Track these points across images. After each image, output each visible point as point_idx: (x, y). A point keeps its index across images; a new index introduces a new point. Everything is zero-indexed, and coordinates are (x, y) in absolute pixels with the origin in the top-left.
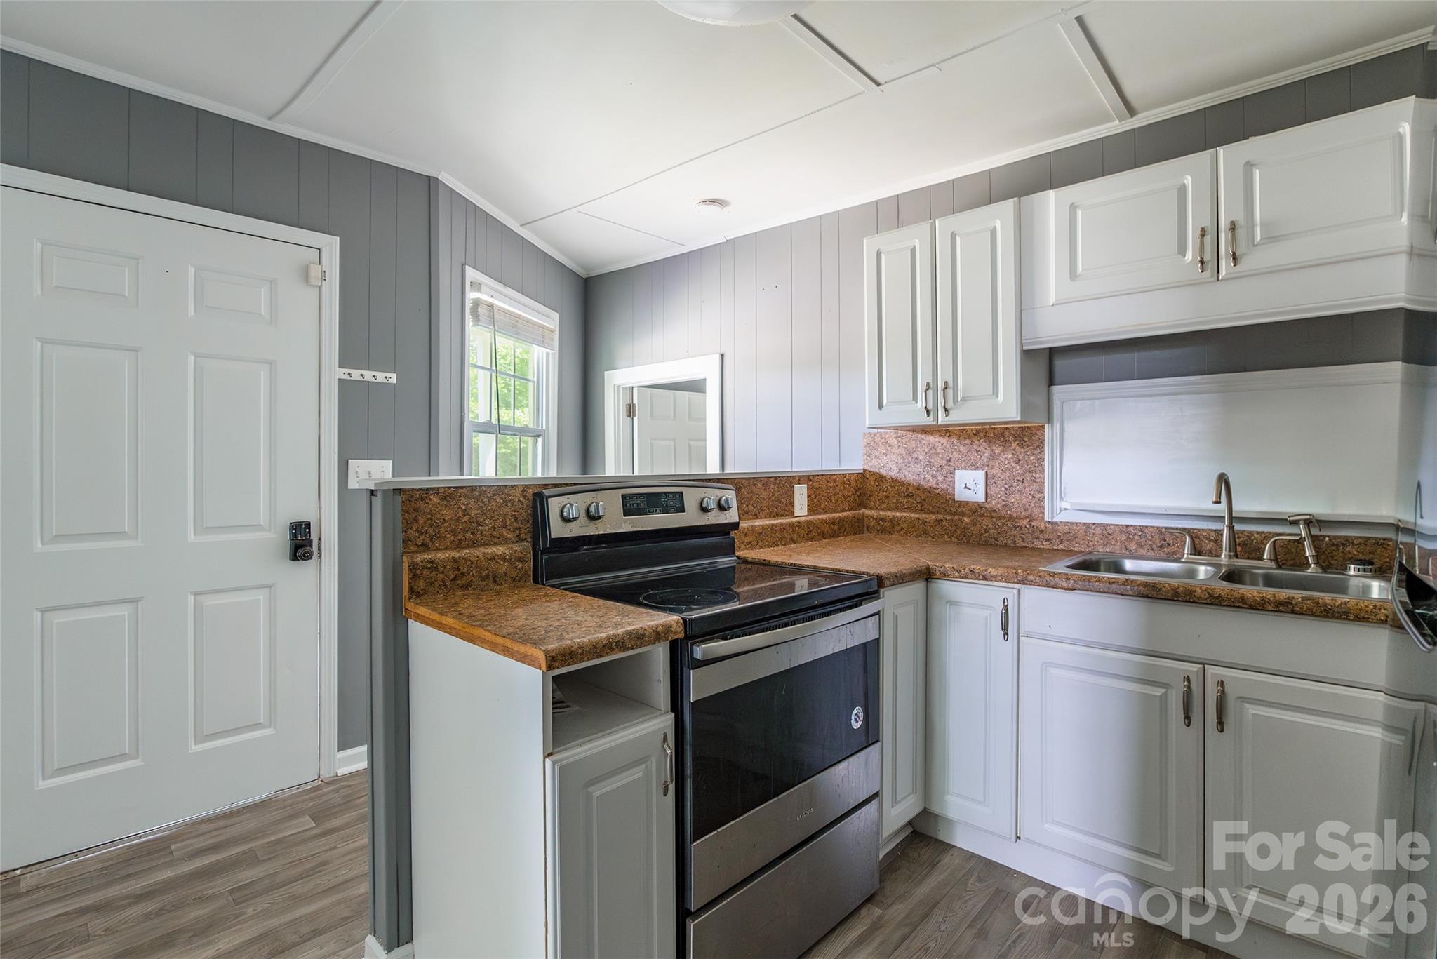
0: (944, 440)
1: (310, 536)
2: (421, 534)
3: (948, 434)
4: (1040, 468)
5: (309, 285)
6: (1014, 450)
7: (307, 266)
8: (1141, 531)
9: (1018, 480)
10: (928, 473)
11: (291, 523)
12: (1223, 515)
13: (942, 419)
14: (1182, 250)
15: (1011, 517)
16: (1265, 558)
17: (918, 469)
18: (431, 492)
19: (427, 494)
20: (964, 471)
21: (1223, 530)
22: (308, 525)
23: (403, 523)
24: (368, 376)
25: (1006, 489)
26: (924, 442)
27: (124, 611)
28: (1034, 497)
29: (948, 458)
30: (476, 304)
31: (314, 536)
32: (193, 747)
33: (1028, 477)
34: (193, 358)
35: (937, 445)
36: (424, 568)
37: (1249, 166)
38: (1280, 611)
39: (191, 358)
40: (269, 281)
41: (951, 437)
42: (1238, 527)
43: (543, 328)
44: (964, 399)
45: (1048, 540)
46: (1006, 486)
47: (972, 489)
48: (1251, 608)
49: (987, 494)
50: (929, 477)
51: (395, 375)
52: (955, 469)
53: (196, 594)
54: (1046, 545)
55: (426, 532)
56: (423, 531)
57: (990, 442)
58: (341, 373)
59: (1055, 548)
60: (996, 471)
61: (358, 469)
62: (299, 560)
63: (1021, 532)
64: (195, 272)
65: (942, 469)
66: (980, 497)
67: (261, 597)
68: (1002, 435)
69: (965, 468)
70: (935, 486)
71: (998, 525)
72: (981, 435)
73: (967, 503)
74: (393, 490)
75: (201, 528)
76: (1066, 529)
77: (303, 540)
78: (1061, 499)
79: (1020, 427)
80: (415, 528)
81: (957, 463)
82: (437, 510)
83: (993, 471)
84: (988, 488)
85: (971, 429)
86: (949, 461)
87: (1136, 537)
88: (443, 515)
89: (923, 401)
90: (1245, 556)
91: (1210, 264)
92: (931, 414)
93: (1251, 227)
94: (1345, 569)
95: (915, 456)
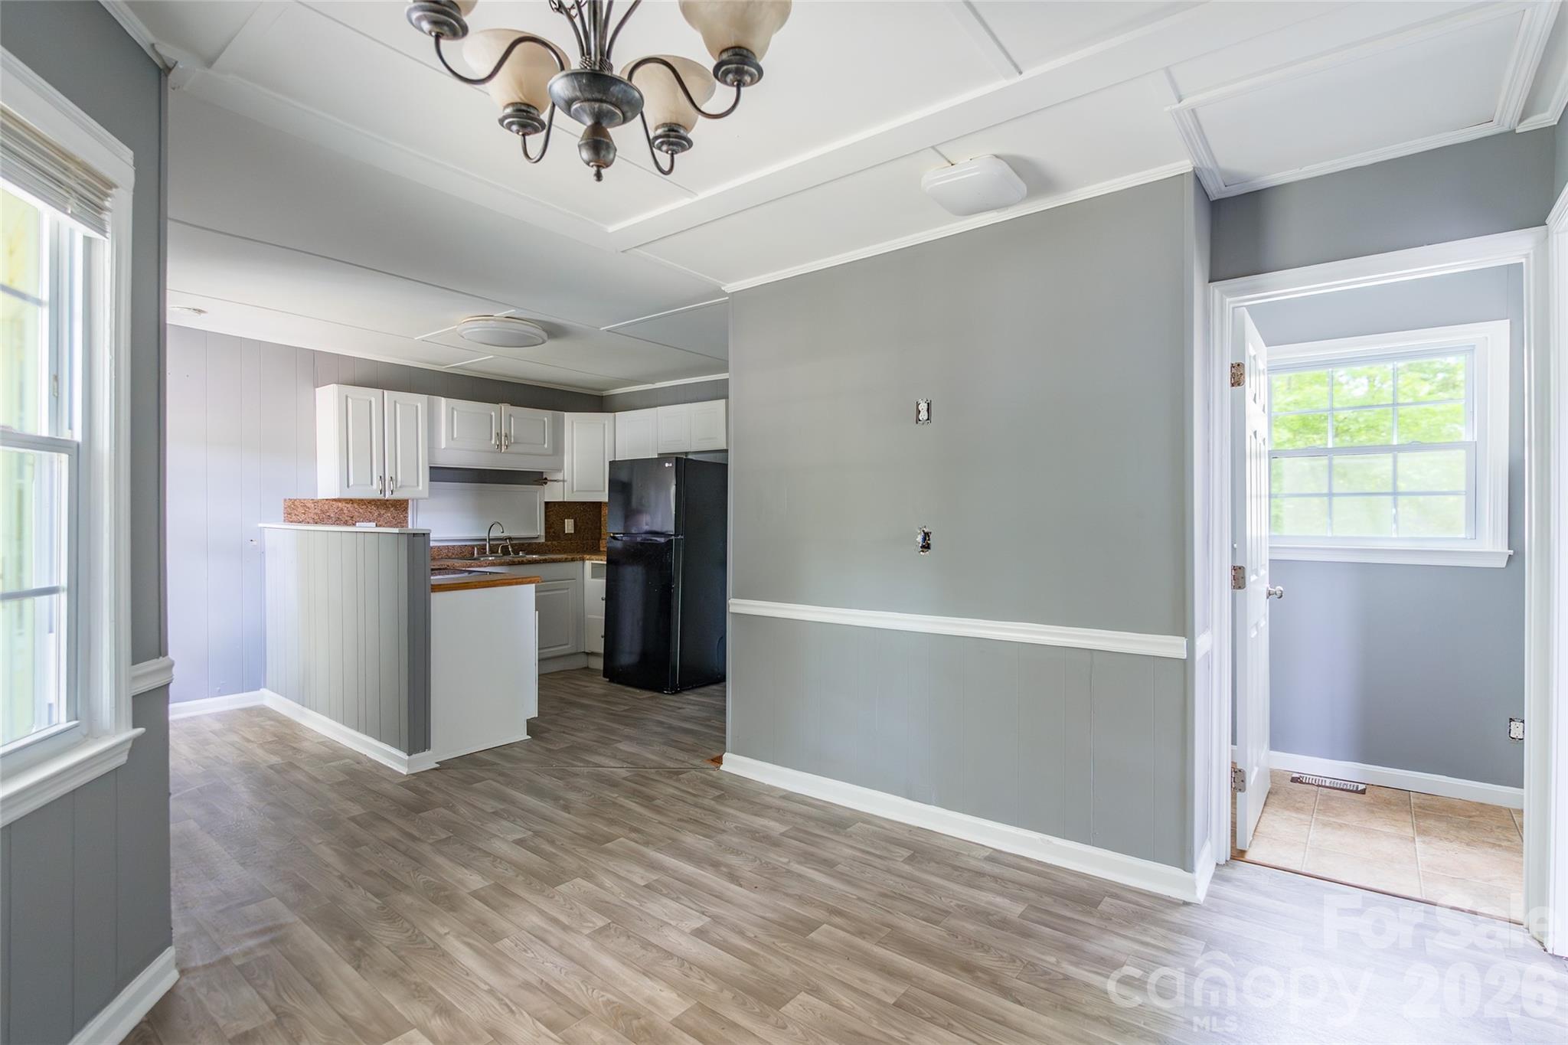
0: (349, 506)
3: (351, 502)
4: (405, 521)
6: (393, 512)
8: (454, 547)
12: (486, 538)
13: (388, 496)
14: (491, 439)
16: (500, 550)
17: (330, 522)
20: (361, 523)
21: (486, 544)
26: (336, 506)
35: (344, 508)
37: (510, 415)
41: (354, 504)
42: (491, 542)
44: (400, 487)
52: (356, 522)
57: (377, 507)
65: (347, 522)
68: (385, 504)
69: (363, 522)
72: (378, 504)
79: (399, 501)
81: (359, 519)
83: (381, 523)
85: (372, 501)
86: (352, 517)
87: (452, 550)
89: (377, 485)
90: (494, 553)
91: (500, 446)
92: (383, 493)
93: (511, 436)
94: (518, 554)
95: (328, 514)
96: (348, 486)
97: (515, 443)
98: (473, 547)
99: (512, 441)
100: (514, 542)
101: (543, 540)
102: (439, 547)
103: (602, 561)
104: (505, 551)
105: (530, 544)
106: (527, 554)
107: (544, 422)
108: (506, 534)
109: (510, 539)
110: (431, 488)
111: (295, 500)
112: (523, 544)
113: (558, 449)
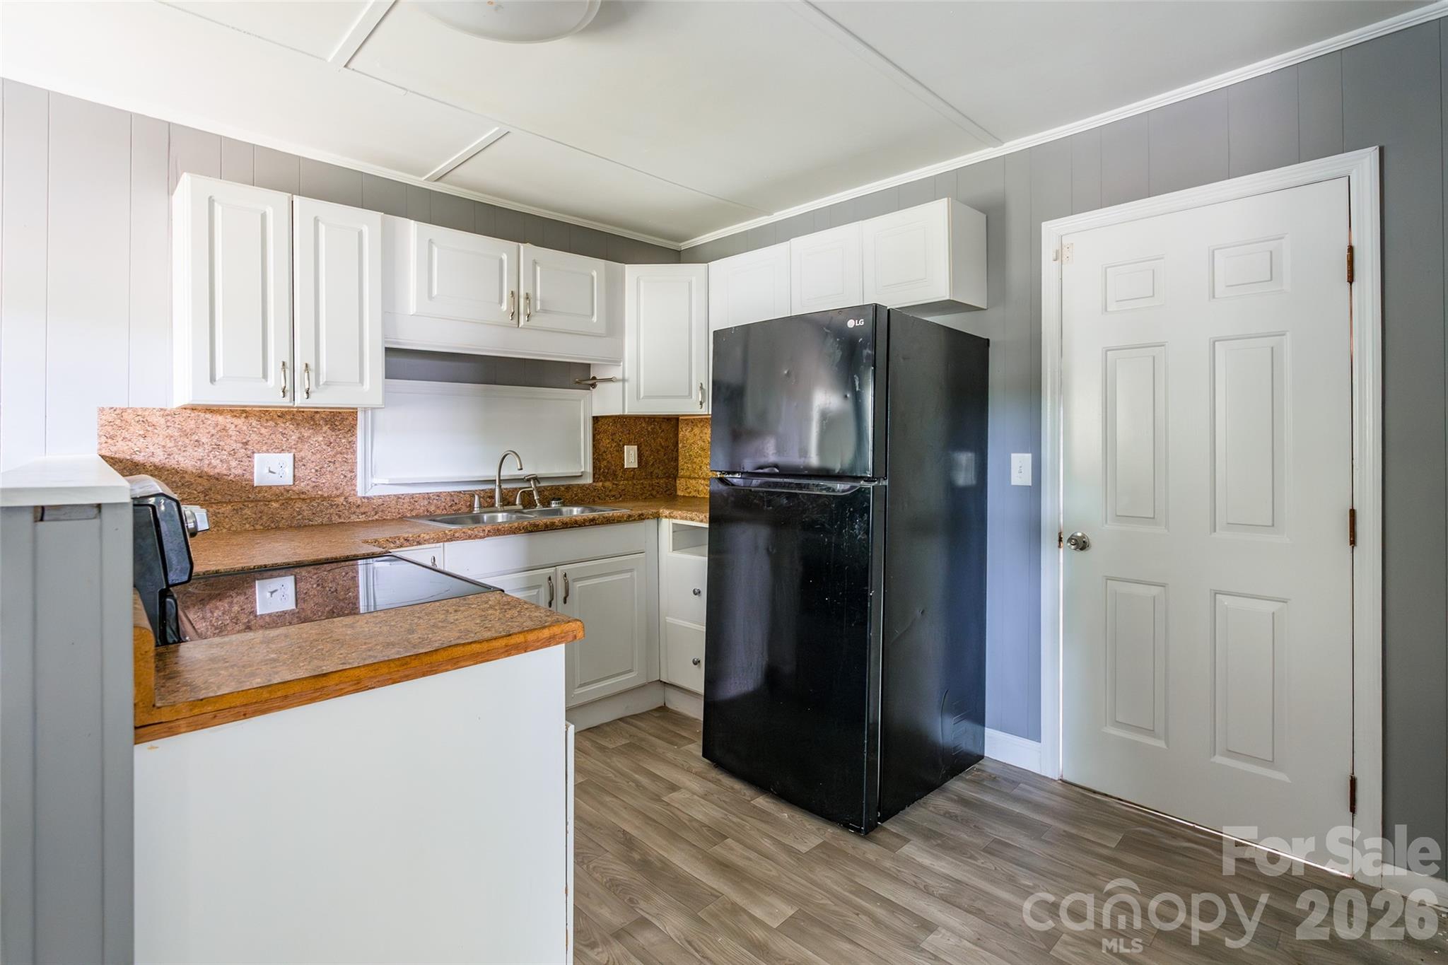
0: (240, 422)
3: (244, 415)
4: (351, 450)
6: (325, 433)
8: (438, 496)
9: (330, 462)
10: (214, 457)
12: (494, 479)
13: (301, 400)
14: (501, 302)
15: (323, 498)
16: (517, 503)
17: (200, 452)
20: (265, 454)
21: (495, 489)
25: (317, 471)
26: (210, 422)
28: (345, 476)
29: (244, 441)
33: (339, 458)
35: (228, 426)
37: (535, 263)
38: (591, 525)
41: (250, 418)
42: (504, 486)
44: (326, 383)
45: (364, 513)
46: (317, 468)
47: (278, 472)
48: (580, 526)
49: (294, 476)
50: (215, 462)
52: (253, 453)
54: (362, 518)
57: (298, 424)
59: (370, 519)
60: (306, 453)
63: (337, 510)
65: (235, 453)
66: (288, 480)
68: (312, 418)
69: (267, 451)
70: (225, 472)
71: (313, 506)
72: (288, 417)
73: (270, 487)
76: (380, 501)
78: (372, 476)
79: (331, 412)
81: (258, 447)
83: (302, 454)
84: (296, 470)
85: (276, 411)
86: (246, 443)
87: (435, 501)
89: (276, 378)
90: (508, 504)
91: (515, 315)
92: (288, 394)
93: (536, 299)
94: (549, 504)
95: (195, 437)
96: (213, 379)
97: (544, 311)
98: (472, 495)
99: (539, 308)
100: (543, 484)
101: (589, 480)
102: (412, 496)
103: (701, 521)
104: (528, 502)
105: (568, 488)
106: (564, 504)
107: (593, 278)
108: (528, 471)
109: (536, 479)
110: (386, 391)
111: (124, 410)
112: (557, 488)
113: (614, 326)
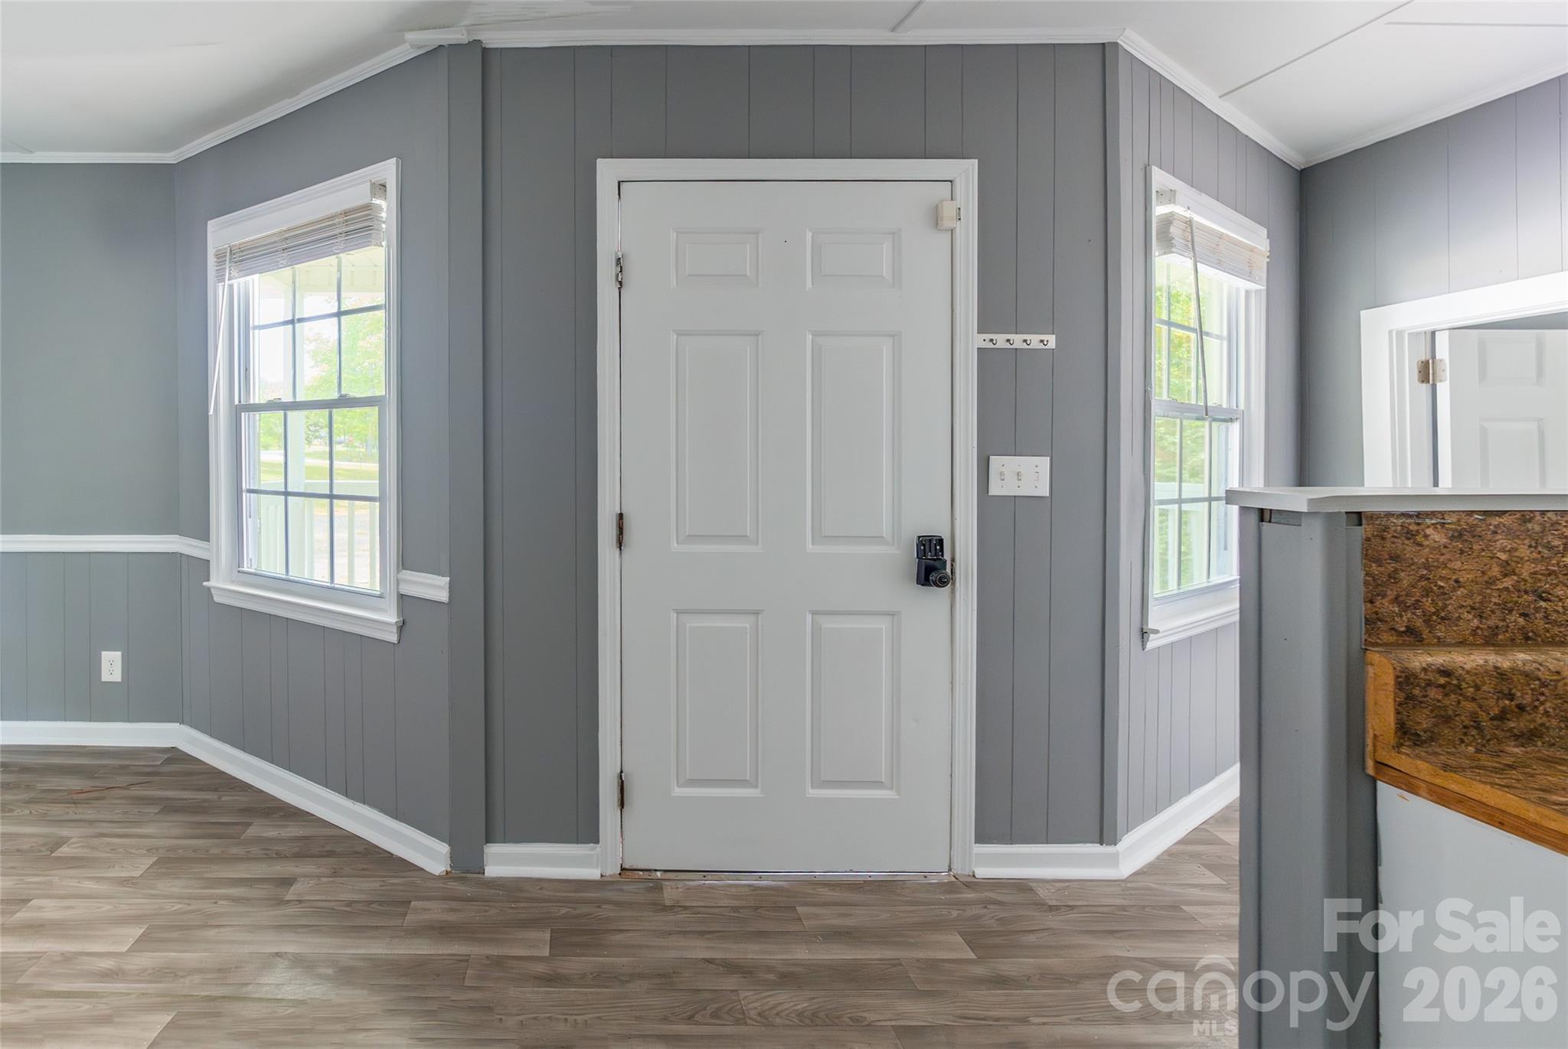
1: (942, 555)
2: (1407, 608)
5: (939, 230)
7: (937, 206)
11: (919, 537)
18: (1428, 521)
19: (1418, 524)
22: (941, 541)
23: (1366, 583)
24: (1017, 340)
27: (745, 623)
30: (1168, 221)
31: (947, 556)
32: (810, 790)
34: (811, 337)
36: (1429, 683)
39: (810, 337)
40: (889, 233)
43: (1252, 251)
51: (1054, 336)
53: (814, 613)
55: (1416, 605)
56: (1409, 603)
58: (981, 341)
61: (1003, 469)
62: (931, 586)
64: (812, 237)
67: (882, 625)
74: (1347, 513)
75: (819, 537)
77: (934, 560)
80: (1391, 594)
82: (1442, 559)
88: (1454, 571)
